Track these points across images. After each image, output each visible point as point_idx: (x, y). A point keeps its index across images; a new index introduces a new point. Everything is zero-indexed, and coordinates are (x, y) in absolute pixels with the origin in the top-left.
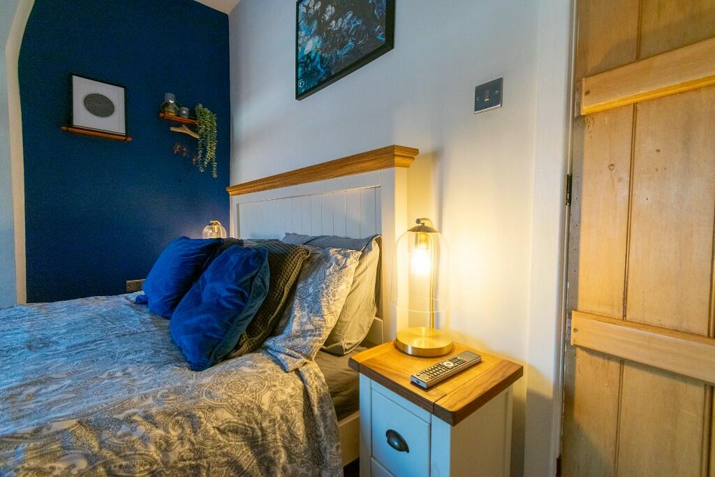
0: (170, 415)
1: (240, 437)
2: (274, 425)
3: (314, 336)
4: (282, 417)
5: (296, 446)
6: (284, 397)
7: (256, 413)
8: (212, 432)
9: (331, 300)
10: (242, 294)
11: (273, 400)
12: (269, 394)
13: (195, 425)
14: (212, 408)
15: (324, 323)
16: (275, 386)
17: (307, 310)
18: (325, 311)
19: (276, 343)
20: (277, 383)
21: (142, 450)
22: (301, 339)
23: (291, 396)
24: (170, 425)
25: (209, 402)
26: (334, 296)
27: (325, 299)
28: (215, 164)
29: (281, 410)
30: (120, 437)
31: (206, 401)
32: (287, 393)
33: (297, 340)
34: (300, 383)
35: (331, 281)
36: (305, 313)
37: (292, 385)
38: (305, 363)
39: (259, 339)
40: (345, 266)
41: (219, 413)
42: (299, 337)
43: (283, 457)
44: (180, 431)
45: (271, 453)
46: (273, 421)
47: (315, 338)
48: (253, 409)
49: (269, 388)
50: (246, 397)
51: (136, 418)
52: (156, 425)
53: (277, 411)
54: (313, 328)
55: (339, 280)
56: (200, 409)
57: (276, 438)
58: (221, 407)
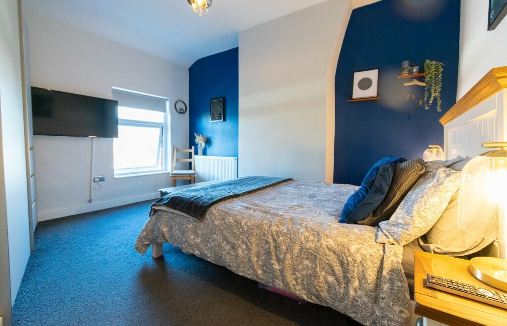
0: (313, 230)
1: (337, 257)
2: (355, 263)
3: (404, 229)
4: (360, 262)
5: (365, 283)
6: (366, 253)
7: (346, 251)
8: (324, 246)
9: (422, 207)
10: (367, 189)
11: (358, 250)
12: (358, 246)
13: (319, 239)
14: (328, 236)
15: (412, 222)
16: (363, 244)
17: (405, 210)
18: (415, 213)
19: (383, 224)
20: (365, 244)
21: (300, 237)
22: (396, 228)
23: (371, 255)
24: (311, 234)
25: (328, 234)
26: (425, 204)
27: (417, 205)
28: (439, 102)
29: (361, 258)
30: (297, 229)
31: (327, 232)
32: (368, 252)
33: (393, 228)
34: (382, 252)
35: (427, 193)
36: (403, 212)
37: (375, 250)
38: (393, 244)
39: (376, 220)
40: (442, 184)
41: (329, 240)
42: (394, 225)
43: (356, 284)
44: (313, 238)
45: (349, 276)
46: (355, 260)
47: (404, 230)
48: (345, 248)
49: (359, 243)
50: (344, 240)
51: (303, 225)
52: (307, 231)
53: (359, 258)
54: (404, 223)
55: (433, 194)
56: (323, 234)
57: (355, 271)
58: (331, 238)
